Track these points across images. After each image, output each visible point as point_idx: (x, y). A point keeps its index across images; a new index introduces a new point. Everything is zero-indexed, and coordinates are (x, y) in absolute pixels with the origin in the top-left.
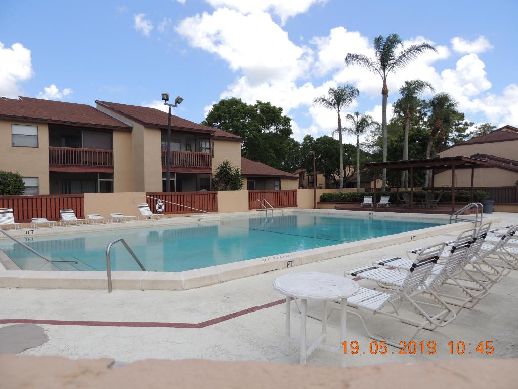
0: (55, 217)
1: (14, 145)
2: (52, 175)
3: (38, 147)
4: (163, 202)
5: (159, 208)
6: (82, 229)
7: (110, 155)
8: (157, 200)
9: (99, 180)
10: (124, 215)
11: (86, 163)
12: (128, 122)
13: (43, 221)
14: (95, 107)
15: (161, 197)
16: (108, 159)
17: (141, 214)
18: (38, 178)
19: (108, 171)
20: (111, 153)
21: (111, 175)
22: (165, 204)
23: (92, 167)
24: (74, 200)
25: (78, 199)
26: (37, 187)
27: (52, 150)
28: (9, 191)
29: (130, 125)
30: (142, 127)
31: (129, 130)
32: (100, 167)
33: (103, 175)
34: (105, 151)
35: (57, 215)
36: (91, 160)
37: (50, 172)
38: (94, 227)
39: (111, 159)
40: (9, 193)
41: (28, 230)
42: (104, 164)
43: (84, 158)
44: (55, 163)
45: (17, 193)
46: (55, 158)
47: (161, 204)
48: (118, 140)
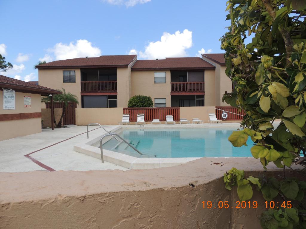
0: (163, 119)
1: (155, 83)
2: (172, 97)
3: (166, 83)
4: (227, 113)
5: (224, 116)
6: (176, 126)
7: (203, 85)
8: (223, 111)
9: (196, 99)
10: (200, 120)
11: (189, 90)
12: (214, 64)
13: (158, 121)
14: (201, 58)
15: (226, 109)
16: (201, 87)
17: (210, 120)
18: (166, 98)
19: (201, 94)
20: (203, 84)
21: (203, 96)
22: (229, 114)
23: (192, 92)
24: (175, 110)
25: (177, 110)
26: (165, 103)
27: (172, 84)
28: (145, 105)
29: (215, 65)
30: (219, 66)
31: (213, 69)
32: (197, 92)
33: (199, 96)
34: (199, 82)
35: (164, 118)
36: (192, 88)
37: (171, 96)
38: (184, 125)
39: (203, 87)
40: (145, 106)
41: (141, 125)
42: (199, 90)
43: (189, 87)
44: (174, 90)
45: (149, 106)
46: (175, 88)
47: (226, 113)
48: (207, 75)
